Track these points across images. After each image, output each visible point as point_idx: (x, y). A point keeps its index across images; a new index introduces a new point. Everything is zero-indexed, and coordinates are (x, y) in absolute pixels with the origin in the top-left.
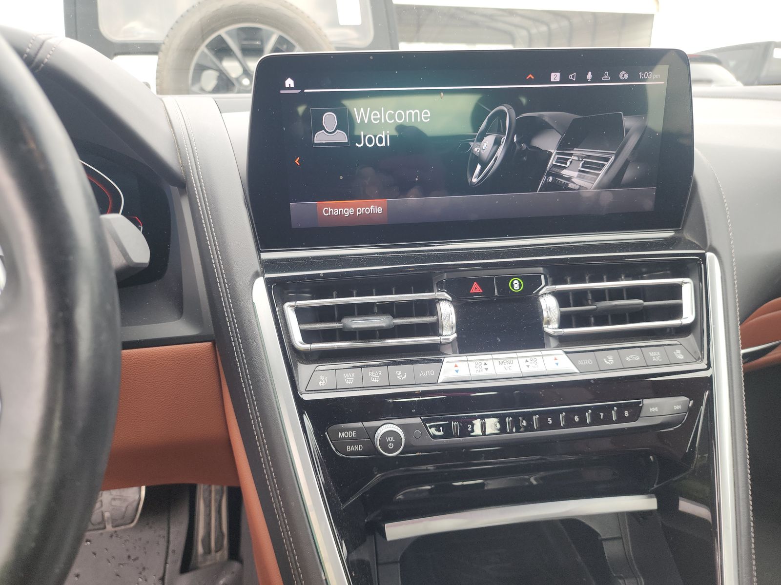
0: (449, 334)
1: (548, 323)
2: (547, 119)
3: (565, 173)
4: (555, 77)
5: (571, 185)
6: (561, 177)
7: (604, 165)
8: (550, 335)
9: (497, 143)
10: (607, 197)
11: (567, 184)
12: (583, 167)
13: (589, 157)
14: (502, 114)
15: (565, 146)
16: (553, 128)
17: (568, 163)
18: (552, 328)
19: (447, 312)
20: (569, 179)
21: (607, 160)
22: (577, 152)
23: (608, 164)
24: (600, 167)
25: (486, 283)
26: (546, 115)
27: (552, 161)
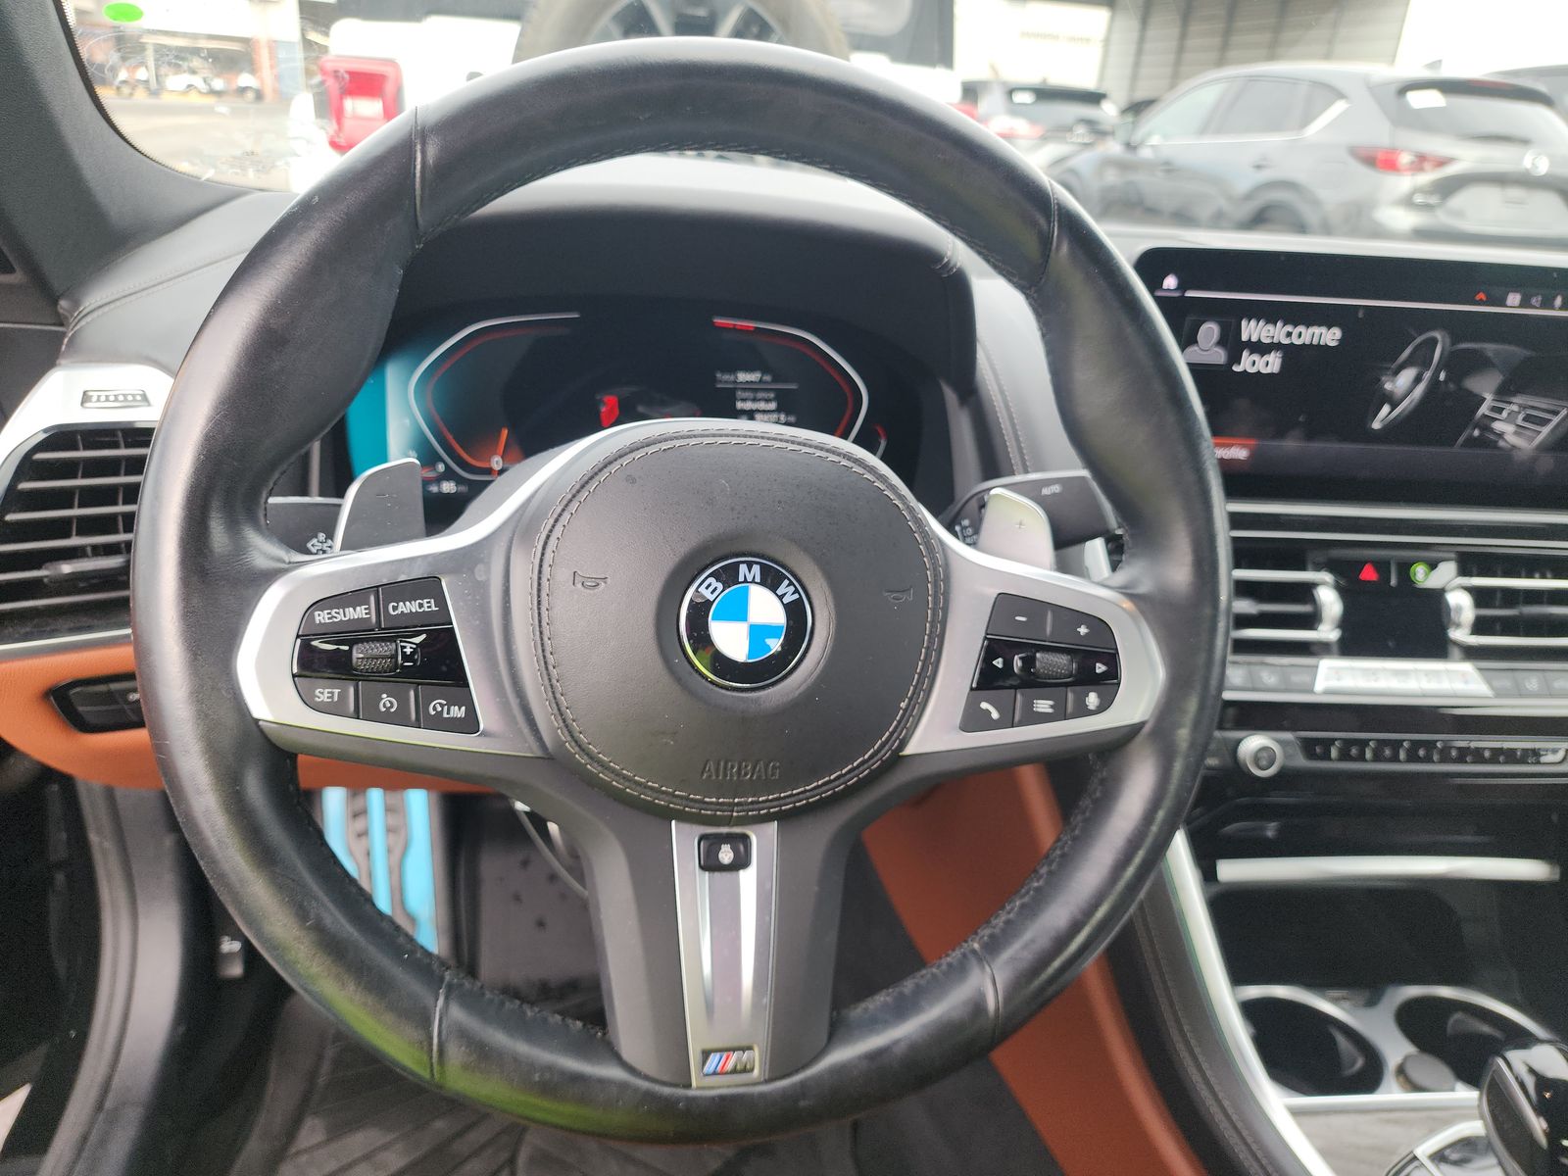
0: (1327, 632)
1: (1458, 625)
2: (1490, 354)
3: (1498, 426)
4: (1514, 299)
5: (1501, 443)
6: (1492, 431)
7: (1550, 420)
8: (1455, 643)
9: (1418, 380)
10: (1547, 463)
11: (1496, 442)
12: (1524, 420)
13: (1533, 408)
14: (1434, 342)
15: (1504, 392)
16: (1493, 365)
17: (1505, 414)
18: (1461, 635)
19: (1329, 600)
20: (1501, 435)
21: (1556, 413)
22: (1519, 399)
23: (1556, 420)
24: (1544, 422)
25: (1382, 566)
26: (1490, 348)
27: (1484, 410)
